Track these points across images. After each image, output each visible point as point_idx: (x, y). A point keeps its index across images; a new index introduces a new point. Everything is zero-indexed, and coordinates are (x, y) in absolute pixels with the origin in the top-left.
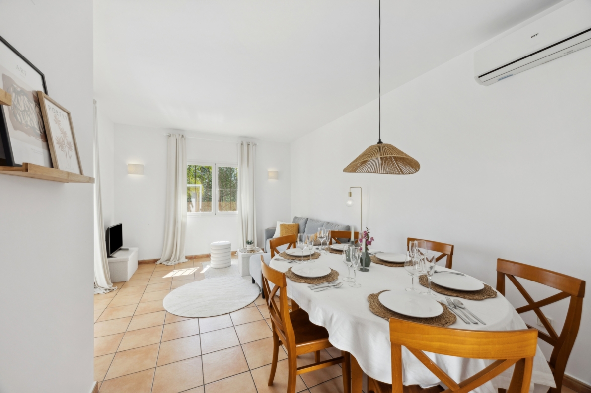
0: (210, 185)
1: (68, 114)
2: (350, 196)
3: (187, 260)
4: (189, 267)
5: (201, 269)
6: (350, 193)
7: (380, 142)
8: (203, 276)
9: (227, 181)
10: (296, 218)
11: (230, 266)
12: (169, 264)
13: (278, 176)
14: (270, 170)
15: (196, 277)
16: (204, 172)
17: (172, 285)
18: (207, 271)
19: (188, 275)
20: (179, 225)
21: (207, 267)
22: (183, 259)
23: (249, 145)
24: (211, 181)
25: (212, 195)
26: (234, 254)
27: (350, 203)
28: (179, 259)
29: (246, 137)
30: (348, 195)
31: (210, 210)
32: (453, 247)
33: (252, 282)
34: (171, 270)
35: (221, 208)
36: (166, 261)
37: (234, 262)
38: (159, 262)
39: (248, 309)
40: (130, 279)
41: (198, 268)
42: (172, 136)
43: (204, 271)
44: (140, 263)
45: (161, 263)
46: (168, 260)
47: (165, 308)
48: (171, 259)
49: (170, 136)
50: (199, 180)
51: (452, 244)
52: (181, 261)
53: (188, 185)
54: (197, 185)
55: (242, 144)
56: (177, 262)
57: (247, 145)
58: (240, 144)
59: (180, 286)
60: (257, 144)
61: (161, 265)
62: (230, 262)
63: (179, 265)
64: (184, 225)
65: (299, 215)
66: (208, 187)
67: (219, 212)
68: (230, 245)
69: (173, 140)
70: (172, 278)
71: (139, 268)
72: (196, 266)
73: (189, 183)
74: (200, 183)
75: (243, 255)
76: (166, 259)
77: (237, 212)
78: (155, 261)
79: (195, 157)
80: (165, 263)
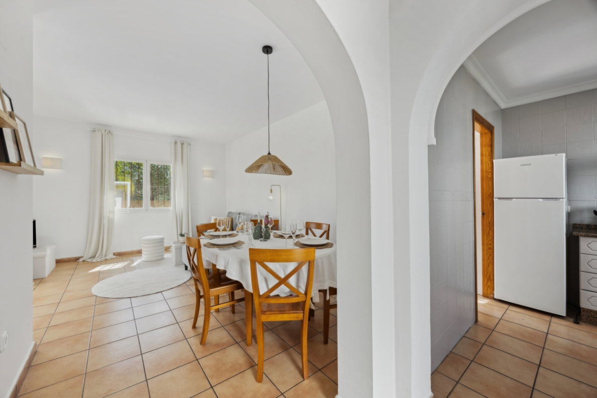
0: (140, 182)
1: (25, 124)
2: (271, 192)
3: (115, 257)
4: (118, 262)
5: (133, 262)
6: (271, 190)
7: (269, 154)
8: (134, 268)
9: (161, 178)
10: (230, 213)
11: (163, 259)
12: (94, 260)
13: (213, 174)
14: (205, 168)
15: (125, 269)
16: (134, 169)
17: (99, 277)
18: (138, 264)
19: (118, 269)
20: (105, 222)
21: (137, 261)
22: (111, 256)
23: (182, 144)
24: (142, 179)
25: (143, 194)
26: (167, 249)
27: (271, 198)
28: (105, 256)
29: (180, 137)
30: (270, 191)
31: (141, 206)
32: (329, 225)
33: (184, 269)
34: (98, 266)
35: (153, 205)
36: (90, 258)
37: (166, 255)
38: (81, 260)
39: (179, 288)
40: (49, 275)
41: (128, 262)
42: (97, 130)
43: (135, 264)
44: (58, 262)
45: (84, 261)
46: (94, 257)
47: (95, 294)
48: (97, 256)
49: (94, 131)
50: (128, 177)
51: (329, 224)
52: (108, 257)
53: (116, 182)
54: (125, 183)
55: (176, 143)
56: (103, 258)
57: (181, 144)
58: (173, 143)
59: (109, 277)
60: (192, 144)
61: (84, 262)
62: (163, 255)
63: (106, 261)
64: (111, 222)
65: (233, 211)
66: (139, 184)
67: (152, 208)
68: (163, 239)
69: (98, 136)
70: (99, 272)
71: (56, 266)
72: (127, 261)
73: (117, 180)
74: (130, 180)
75: (176, 246)
76: (90, 257)
77: (171, 208)
78: (76, 259)
79: (124, 153)
80: (89, 260)
